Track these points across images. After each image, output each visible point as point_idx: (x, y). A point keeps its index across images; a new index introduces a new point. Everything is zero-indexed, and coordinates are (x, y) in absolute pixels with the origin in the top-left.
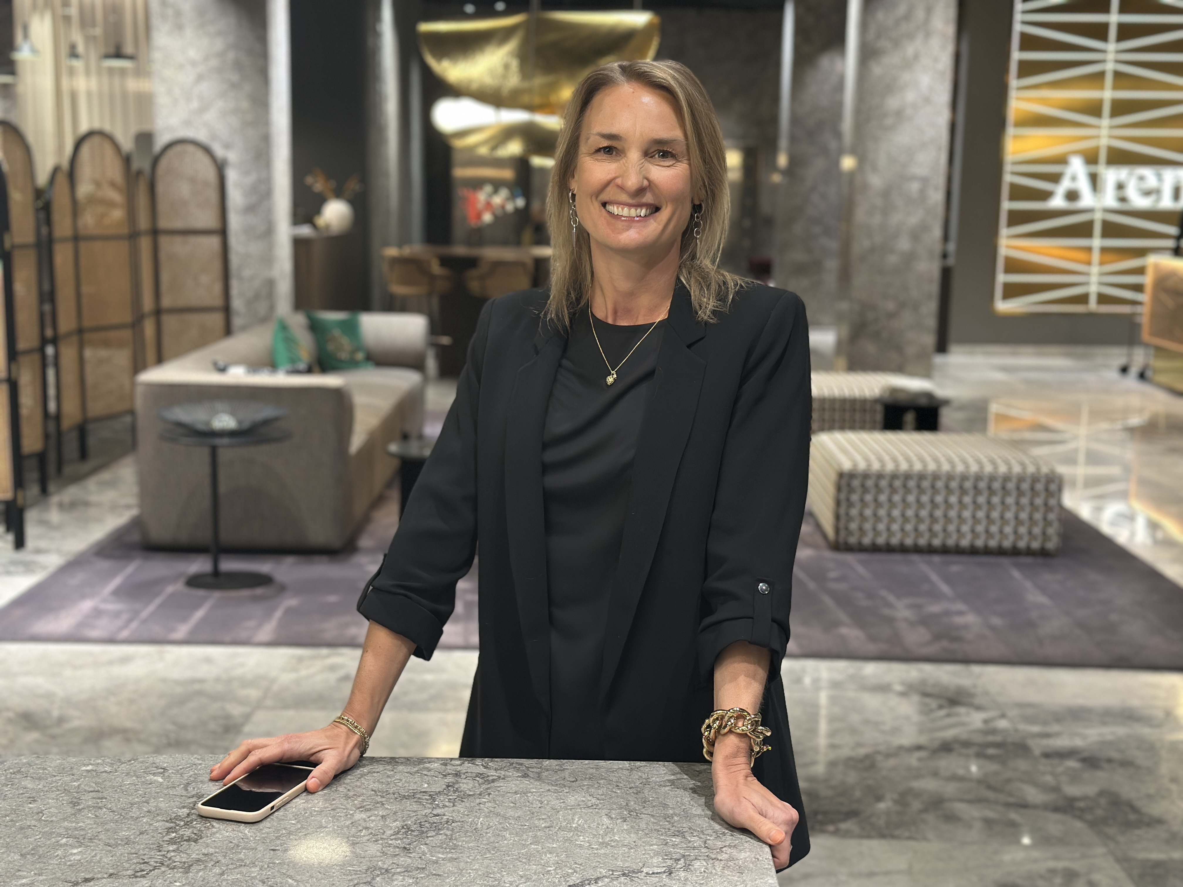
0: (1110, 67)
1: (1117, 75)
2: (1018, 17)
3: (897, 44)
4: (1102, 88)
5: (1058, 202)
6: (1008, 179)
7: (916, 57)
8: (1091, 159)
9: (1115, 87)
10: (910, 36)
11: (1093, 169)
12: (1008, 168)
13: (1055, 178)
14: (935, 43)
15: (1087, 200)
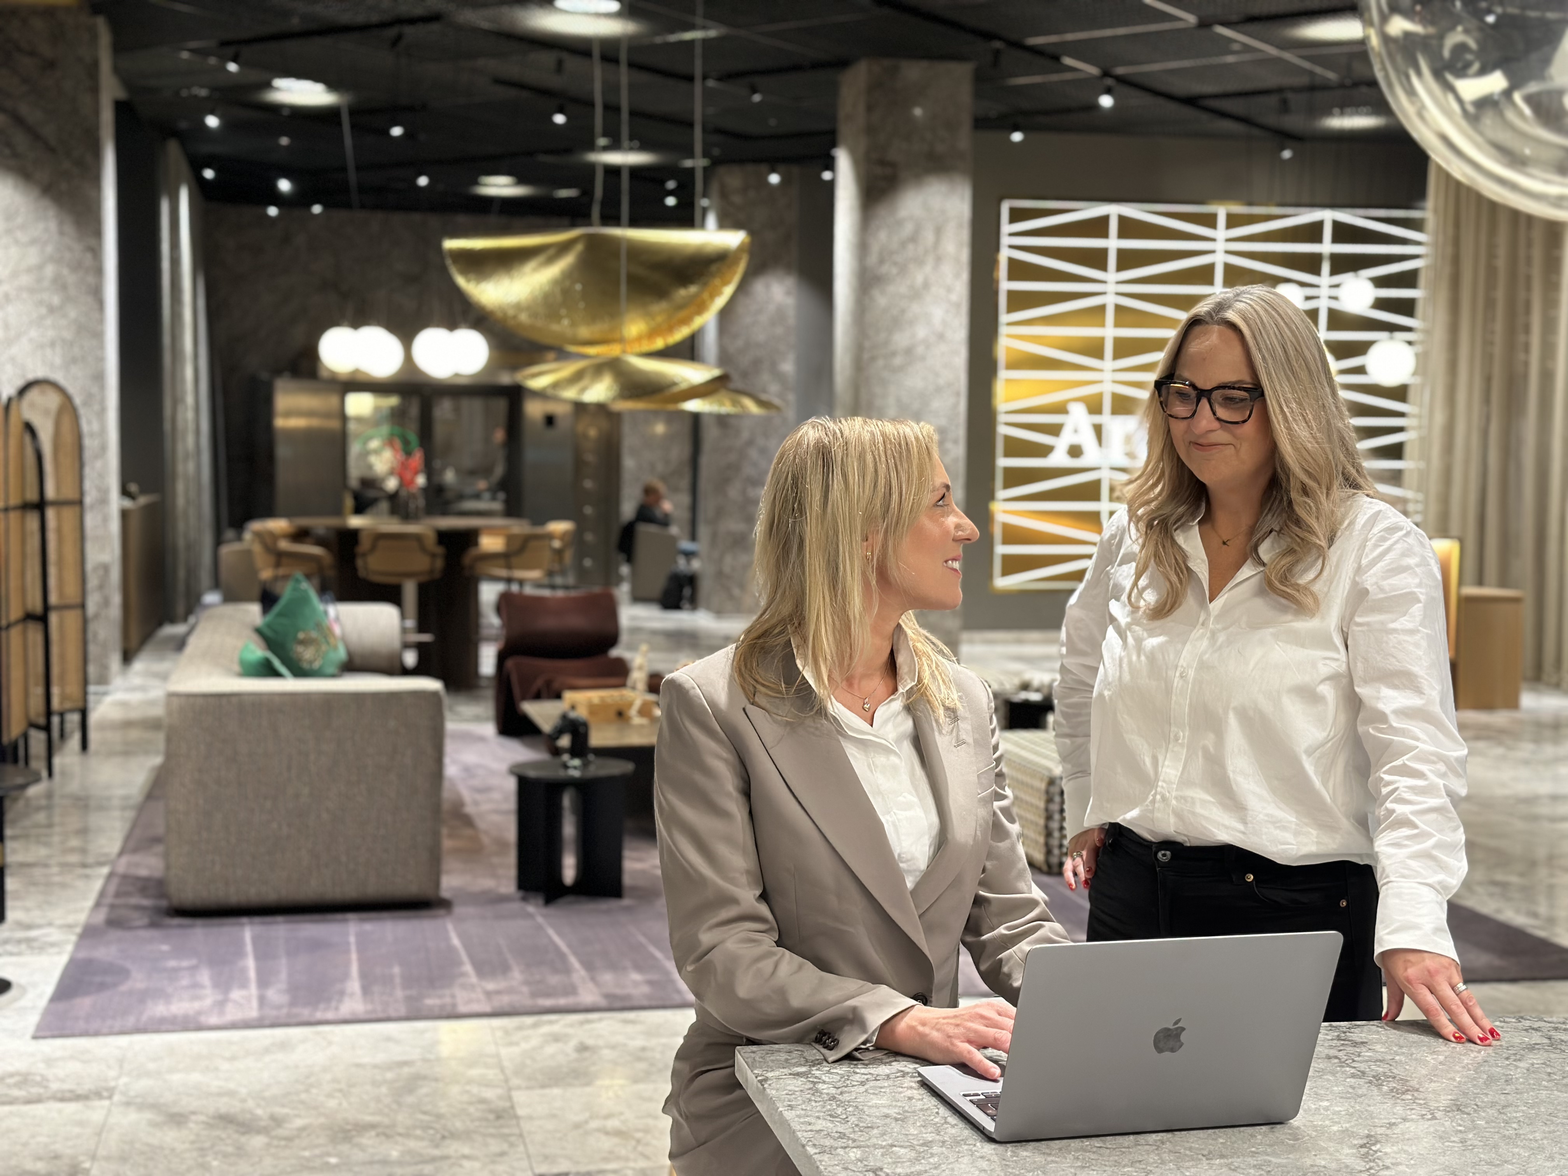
0: (1110, 301)
1: (1119, 308)
2: (1005, 240)
3: (903, 270)
4: (1102, 325)
5: (1059, 458)
6: (1003, 430)
7: (926, 285)
8: (1094, 406)
9: (1118, 324)
10: (920, 262)
11: (1097, 419)
12: (1002, 418)
13: (1055, 430)
14: (947, 269)
15: (1092, 455)
